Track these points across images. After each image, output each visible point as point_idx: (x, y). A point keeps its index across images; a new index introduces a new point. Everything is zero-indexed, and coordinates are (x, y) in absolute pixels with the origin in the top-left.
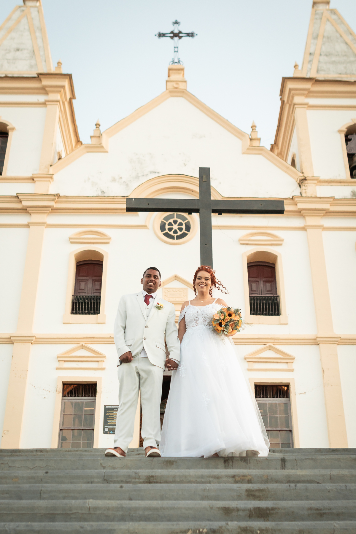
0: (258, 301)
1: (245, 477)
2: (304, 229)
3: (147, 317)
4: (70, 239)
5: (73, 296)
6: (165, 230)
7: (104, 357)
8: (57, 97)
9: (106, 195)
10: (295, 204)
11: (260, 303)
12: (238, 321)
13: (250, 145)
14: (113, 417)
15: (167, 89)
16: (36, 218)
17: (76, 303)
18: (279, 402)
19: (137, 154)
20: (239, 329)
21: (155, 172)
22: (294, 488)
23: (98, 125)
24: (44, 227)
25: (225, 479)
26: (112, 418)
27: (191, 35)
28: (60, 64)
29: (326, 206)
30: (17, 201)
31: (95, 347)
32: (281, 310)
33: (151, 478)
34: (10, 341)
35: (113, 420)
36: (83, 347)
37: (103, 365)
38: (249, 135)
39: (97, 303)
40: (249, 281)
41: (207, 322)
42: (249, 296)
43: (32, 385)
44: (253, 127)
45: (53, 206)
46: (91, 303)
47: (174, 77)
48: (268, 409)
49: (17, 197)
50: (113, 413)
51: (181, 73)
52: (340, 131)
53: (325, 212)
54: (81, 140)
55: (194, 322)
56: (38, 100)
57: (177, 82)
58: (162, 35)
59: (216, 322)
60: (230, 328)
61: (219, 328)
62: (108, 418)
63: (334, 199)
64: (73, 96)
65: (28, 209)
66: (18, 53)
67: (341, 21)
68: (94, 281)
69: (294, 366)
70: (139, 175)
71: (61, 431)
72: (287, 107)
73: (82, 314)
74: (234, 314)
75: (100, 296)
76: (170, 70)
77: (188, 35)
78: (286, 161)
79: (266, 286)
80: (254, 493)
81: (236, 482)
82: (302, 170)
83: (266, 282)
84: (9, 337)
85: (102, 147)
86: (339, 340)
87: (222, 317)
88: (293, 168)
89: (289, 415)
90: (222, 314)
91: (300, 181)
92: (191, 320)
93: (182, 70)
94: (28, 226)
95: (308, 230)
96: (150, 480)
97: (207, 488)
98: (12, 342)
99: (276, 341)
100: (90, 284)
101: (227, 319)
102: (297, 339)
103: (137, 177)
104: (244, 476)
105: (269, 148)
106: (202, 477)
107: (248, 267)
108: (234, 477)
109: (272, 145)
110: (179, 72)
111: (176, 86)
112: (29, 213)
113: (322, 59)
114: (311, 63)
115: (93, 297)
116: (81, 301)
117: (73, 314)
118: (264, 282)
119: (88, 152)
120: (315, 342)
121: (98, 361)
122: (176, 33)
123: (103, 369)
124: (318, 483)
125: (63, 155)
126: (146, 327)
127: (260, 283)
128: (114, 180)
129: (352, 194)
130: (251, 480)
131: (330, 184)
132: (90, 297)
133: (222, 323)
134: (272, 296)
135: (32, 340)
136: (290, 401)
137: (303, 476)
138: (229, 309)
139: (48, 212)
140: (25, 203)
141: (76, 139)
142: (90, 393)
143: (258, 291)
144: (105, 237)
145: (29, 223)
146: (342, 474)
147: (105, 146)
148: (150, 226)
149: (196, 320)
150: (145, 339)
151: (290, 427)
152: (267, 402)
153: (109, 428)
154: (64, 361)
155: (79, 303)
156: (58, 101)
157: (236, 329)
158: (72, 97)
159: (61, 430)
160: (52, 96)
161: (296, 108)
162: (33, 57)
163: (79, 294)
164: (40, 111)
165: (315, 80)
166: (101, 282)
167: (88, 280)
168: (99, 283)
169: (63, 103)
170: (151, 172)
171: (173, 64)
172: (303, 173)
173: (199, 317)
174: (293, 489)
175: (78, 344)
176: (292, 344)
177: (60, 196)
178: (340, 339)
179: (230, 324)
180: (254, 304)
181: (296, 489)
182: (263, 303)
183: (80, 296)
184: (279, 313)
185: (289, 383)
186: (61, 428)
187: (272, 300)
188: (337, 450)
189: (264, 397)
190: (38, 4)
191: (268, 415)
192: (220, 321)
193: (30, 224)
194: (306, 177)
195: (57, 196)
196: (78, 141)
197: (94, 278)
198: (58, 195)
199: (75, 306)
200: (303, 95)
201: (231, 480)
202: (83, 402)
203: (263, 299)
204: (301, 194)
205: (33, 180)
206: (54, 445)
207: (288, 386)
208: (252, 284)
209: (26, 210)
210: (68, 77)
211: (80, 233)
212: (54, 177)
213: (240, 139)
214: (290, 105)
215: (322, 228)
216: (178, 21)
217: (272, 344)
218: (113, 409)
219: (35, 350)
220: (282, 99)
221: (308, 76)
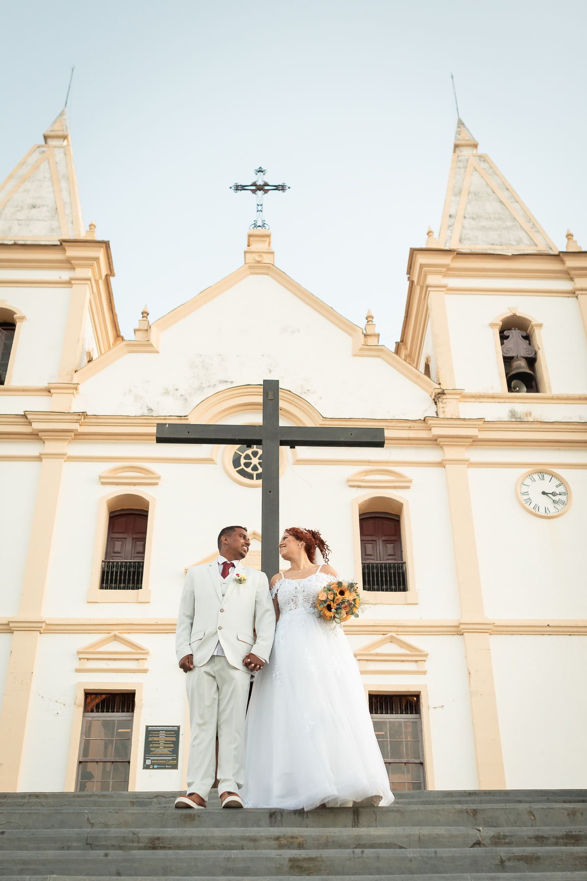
0: (375, 571)
1: (295, 840)
2: (441, 464)
3: (223, 595)
4: (101, 477)
5: (103, 561)
6: (240, 465)
7: (147, 653)
8: (88, 273)
9: (154, 414)
10: (429, 429)
11: (377, 574)
12: (354, 600)
13: (364, 344)
14: (159, 744)
15: (245, 263)
16: (51, 447)
17: (108, 572)
18: (405, 720)
19: (201, 356)
20: (357, 613)
21: (227, 382)
22: (360, 855)
23: (145, 314)
24: (63, 460)
25: (264, 842)
26: (156, 745)
27: (281, 188)
28: (93, 227)
29: (473, 432)
30: (25, 422)
31: (135, 638)
32: (408, 583)
33: (156, 842)
34: (8, 628)
35: (159, 747)
36: (116, 638)
37: (145, 665)
38: (362, 329)
39: (138, 573)
40: (361, 540)
41: (311, 602)
42: (362, 563)
43: (40, 695)
44: (369, 318)
45: (77, 430)
46: (130, 572)
47: (257, 246)
48: (388, 730)
49: (25, 416)
50: (159, 736)
51: (266, 241)
52: (492, 325)
53: (471, 440)
54: (122, 334)
55: (292, 603)
56: (60, 278)
57: (260, 253)
58: (239, 188)
59: (323, 604)
60: (344, 612)
61: (328, 613)
62: (151, 745)
63: (485, 421)
64: (111, 272)
65: (40, 434)
66: (33, 210)
67: (495, 172)
68: (134, 540)
69: (427, 666)
70: (204, 386)
71: (81, 765)
72: (418, 290)
73: (116, 589)
74: (348, 592)
75: (143, 562)
76: (250, 236)
77: (277, 188)
78: (416, 368)
79: (386, 547)
80: (301, 864)
81: (281, 847)
82: (438, 380)
83: (386, 542)
84: (6, 622)
85: (151, 345)
86: (492, 627)
87: (331, 597)
88: (426, 377)
89: (420, 739)
90: (330, 592)
91: (435, 396)
92: (287, 601)
93: (268, 236)
94: (39, 458)
95: (447, 466)
96: (154, 844)
97: (233, 857)
98: (11, 630)
99: (400, 629)
100: (129, 545)
101: (338, 599)
102: (431, 627)
103: (201, 388)
104: (293, 837)
105: (393, 348)
106: (232, 839)
107: (360, 520)
108: (277, 838)
109: (397, 344)
110: (264, 239)
111: (258, 259)
112: (41, 439)
113: (466, 223)
114: (452, 228)
115: (132, 563)
116: (115, 569)
117: (103, 589)
118: (384, 542)
119: (130, 352)
120: (458, 631)
121: (138, 660)
122: (260, 185)
123: (145, 671)
124: (401, 847)
125: (95, 356)
126: (222, 611)
127: (378, 544)
128: (167, 392)
129: (510, 415)
130: (303, 844)
131: (478, 400)
132: (128, 563)
133: (332, 607)
134: (396, 563)
135: (41, 627)
136: (420, 718)
137: (380, 837)
138: (340, 584)
139: (70, 438)
140: (36, 426)
141: (115, 333)
142: (126, 708)
143: (375, 554)
144: (152, 476)
145: (40, 454)
146: (436, 834)
147: (154, 344)
148: (218, 460)
149: (294, 600)
150: (220, 628)
151: (421, 758)
152: (388, 720)
153: (152, 760)
154: (88, 659)
155: (112, 572)
156: (89, 280)
157: (353, 614)
158: (109, 273)
159: (80, 762)
160: (80, 273)
161: (429, 291)
162: (54, 216)
163: (113, 559)
164: (63, 292)
165: (456, 253)
166: (145, 541)
167: (126, 538)
168: (142, 543)
169: (97, 282)
170: (221, 382)
171: (255, 228)
172: (440, 384)
173: (298, 595)
174: (359, 858)
175: (109, 633)
176: (423, 633)
177: (87, 415)
178: (494, 626)
179: (343, 606)
180: (369, 573)
181: (362, 857)
182: (382, 573)
183: (113, 562)
184: (405, 588)
185: (420, 692)
186: (81, 760)
187: (395, 568)
188: (475, 793)
189: (382, 713)
190: (65, 143)
191: (389, 740)
192: (328, 603)
193: (42, 456)
194: (444, 390)
195: (82, 415)
196: (118, 336)
197: (135, 536)
198: (84, 414)
199: (105, 578)
200: (439, 273)
201: (274, 843)
202: (114, 721)
203: (381, 568)
204: (437, 415)
205: (50, 392)
206: (70, 787)
207: (418, 696)
208: (366, 545)
209: (38, 435)
210: (104, 245)
211: (116, 470)
212: (80, 387)
213: (351, 335)
214: (422, 287)
215: (468, 463)
216: (264, 168)
217: (394, 634)
218: (159, 731)
219: (45, 643)
220: (410, 279)
221: (447, 248)
